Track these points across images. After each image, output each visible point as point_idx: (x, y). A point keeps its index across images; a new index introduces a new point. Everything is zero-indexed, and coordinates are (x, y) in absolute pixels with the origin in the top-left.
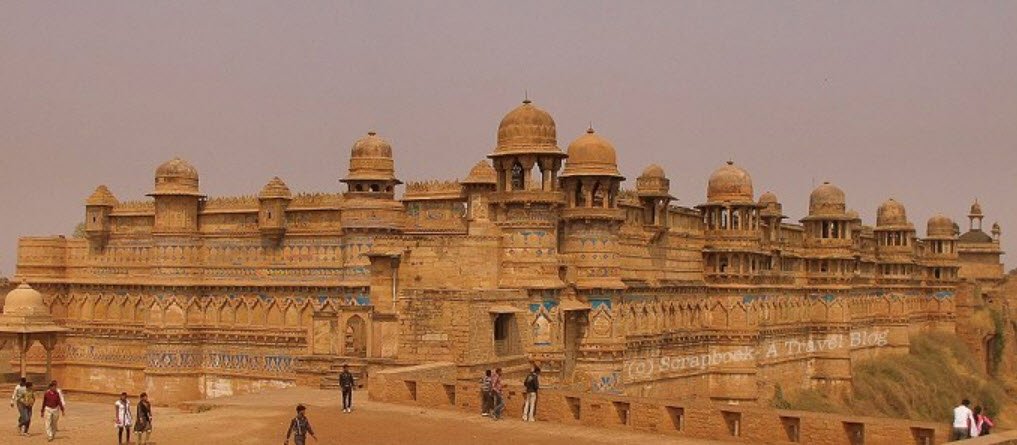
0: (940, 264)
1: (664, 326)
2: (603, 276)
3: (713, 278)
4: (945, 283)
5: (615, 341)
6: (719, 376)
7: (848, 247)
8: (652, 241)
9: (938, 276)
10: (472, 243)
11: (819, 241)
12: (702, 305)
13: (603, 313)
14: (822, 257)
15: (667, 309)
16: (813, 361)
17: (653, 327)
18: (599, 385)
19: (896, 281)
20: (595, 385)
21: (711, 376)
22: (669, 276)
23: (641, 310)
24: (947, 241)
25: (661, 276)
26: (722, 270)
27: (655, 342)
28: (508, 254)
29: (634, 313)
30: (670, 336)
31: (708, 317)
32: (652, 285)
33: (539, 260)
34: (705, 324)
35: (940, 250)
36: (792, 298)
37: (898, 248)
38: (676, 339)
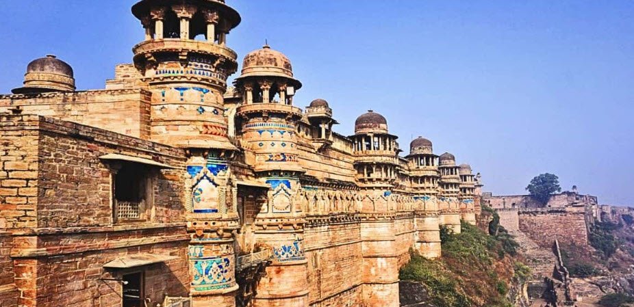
0: (466, 186)
1: (330, 210)
2: (282, 160)
3: (362, 180)
4: (469, 195)
5: (295, 215)
6: (370, 242)
7: (436, 171)
8: (320, 150)
9: (465, 192)
10: (107, 97)
11: (418, 168)
12: (355, 197)
13: (282, 191)
14: (420, 175)
15: (333, 198)
16: (417, 232)
17: (322, 210)
18: (281, 253)
19: (452, 192)
20: (277, 254)
21: (363, 243)
22: (332, 177)
23: (313, 197)
24: (469, 176)
25: (327, 176)
26: (369, 176)
27: (324, 220)
28: (158, 113)
29: (307, 199)
30: (335, 217)
31: (359, 205)
32: (321, 181)
33: (201, 118)
34: (358, 211)
35: (465, 180)
36: (405, 197)
37: (452, 176)
38: (339, 219)
